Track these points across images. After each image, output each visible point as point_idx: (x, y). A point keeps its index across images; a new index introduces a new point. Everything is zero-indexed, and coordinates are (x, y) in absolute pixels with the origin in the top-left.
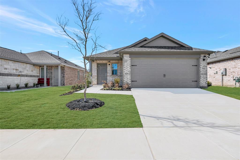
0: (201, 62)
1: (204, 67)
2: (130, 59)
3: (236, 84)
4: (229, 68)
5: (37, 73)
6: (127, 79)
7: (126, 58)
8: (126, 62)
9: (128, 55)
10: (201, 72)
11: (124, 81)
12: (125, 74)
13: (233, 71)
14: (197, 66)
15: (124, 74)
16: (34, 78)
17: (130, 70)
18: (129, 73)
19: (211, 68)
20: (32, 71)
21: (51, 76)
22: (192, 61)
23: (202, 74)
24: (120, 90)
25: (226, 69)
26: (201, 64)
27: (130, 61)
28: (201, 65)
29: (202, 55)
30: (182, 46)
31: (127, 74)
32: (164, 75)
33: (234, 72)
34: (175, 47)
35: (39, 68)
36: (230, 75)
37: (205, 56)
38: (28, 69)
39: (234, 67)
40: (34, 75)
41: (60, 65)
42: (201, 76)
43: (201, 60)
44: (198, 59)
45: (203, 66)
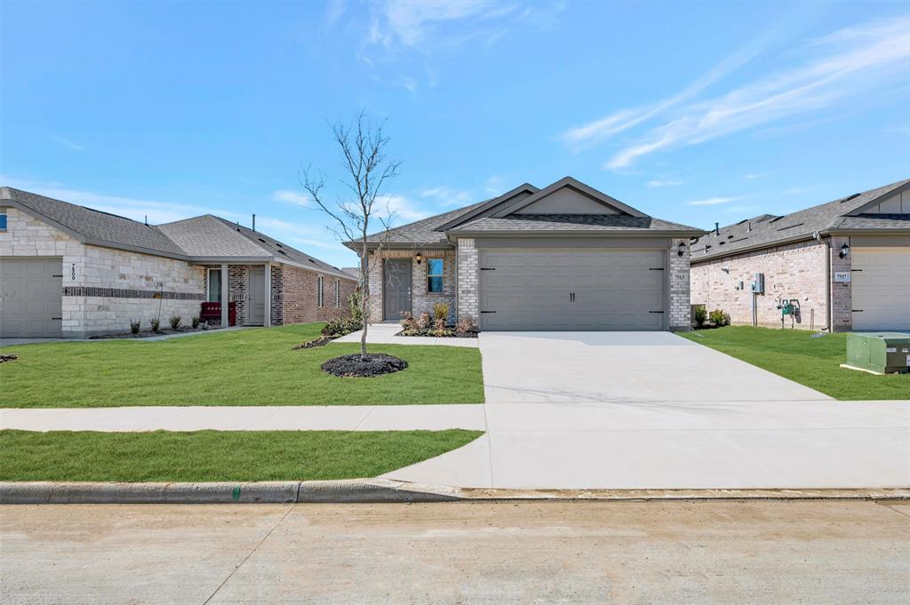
0: (672, 260)
1: (681, 274)
2: (476, 251)
3: (783, 320)
4: (770, 272)
5: (200, 288)
6: (468, 306)
7: (467, 248)
8: (467, 260)
9: (471, 241)
10: (672, 287)
11: (460, 313)
12: (463, 292)
13: (780, 281)
14: (662, 269)
15: (460, 292)
16: (190, 301)
17: (477, 280)
18: (472, 289)
20: (186, 281)
21: (241, 296)
22: (648, 257)
23: (674, 292)
24: (449, 336)
25: (762, 277)
26: (672, 266)
27: (476, 257)
28: (673, 268)
29: (676, 241)
30: (625, 214)
31: (469, 292)
32: (573, 296)
33: (780, 285)
34: (605, 216)
35: (203, 272)
36: (772, 292)
37: (682, 244)
38: (175, 274)
39: (781, 271)
40: (190, 291)
41: (268, 262)
42: (672, 298)
43: (672, 254)
44: (665, 252)
45: (678, 271)
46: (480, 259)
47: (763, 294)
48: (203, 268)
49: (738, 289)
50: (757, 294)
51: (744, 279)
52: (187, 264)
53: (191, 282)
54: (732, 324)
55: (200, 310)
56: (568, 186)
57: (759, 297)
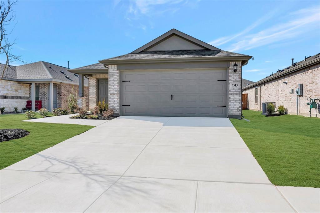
0: (230, 74)
1: (236, 83)
2: (118, 71)
3: (310, 112)
4: (306, 83)
5: (26, 94)
6: (114, 102)
7: (113, 70)
8: (113, 77)
9: (115, 66)
10: (230, 91)
11: (109, 106)
12: (111, 94)
13: (311, 88)
14: (225, 80)
15: (109, 94)
16: (19, 100)
17: (118, 88)
18: (116, 93)
19: (287, 84)
20: (16, 91)
21: (44, 98)
22: (213, 74)
23: (231, 94)
24: (95, 119)
25: (302, 86)
26: (230, 78)
27: (118, 75)
28: (230, 80)
29: (233, 63)
31: (114, 94)
32: (172, 97)
33: (311, 90)
35: (28, 87)
36: (307, 95)
37: (235, 65)
39: (311, 82)
40: (19, 95)
41: (51, 81)
42: (230, 98)
43: (230, 71)
44: (227, 69)
45: (234, 81)
46: (121, 77)
47: (302, 96)
48: (28, 85)
49: (291, 93)
50: (300, 96)
51: (294, 88)
52: (17, 83)
53: (19, 91)
54: (288, 114)
55: (26, 104)
56: (174, 34)
57: (301, 97)
